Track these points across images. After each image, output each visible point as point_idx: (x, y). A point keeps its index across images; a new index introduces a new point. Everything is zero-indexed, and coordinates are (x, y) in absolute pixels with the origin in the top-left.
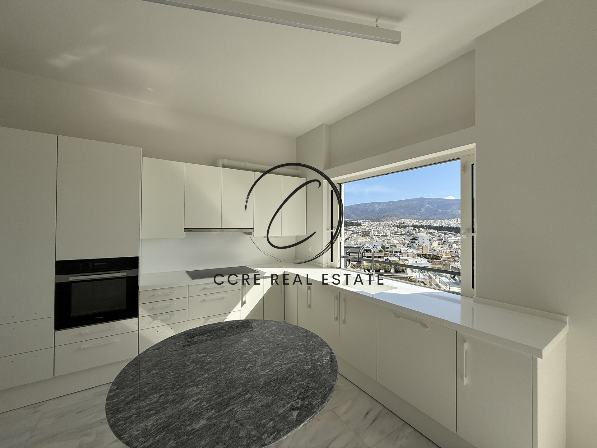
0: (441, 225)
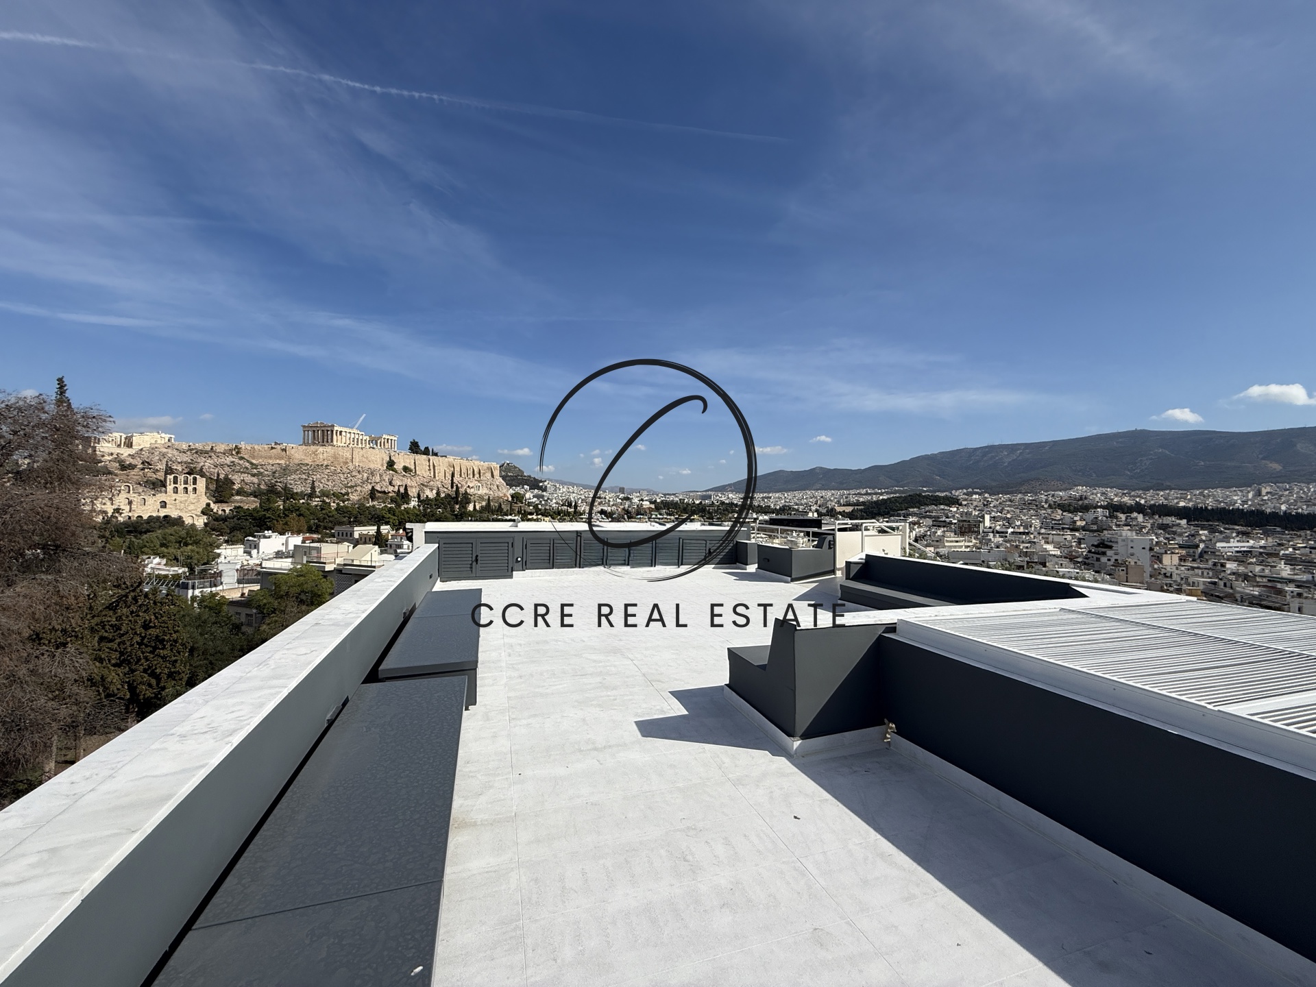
0: (1200, 506)
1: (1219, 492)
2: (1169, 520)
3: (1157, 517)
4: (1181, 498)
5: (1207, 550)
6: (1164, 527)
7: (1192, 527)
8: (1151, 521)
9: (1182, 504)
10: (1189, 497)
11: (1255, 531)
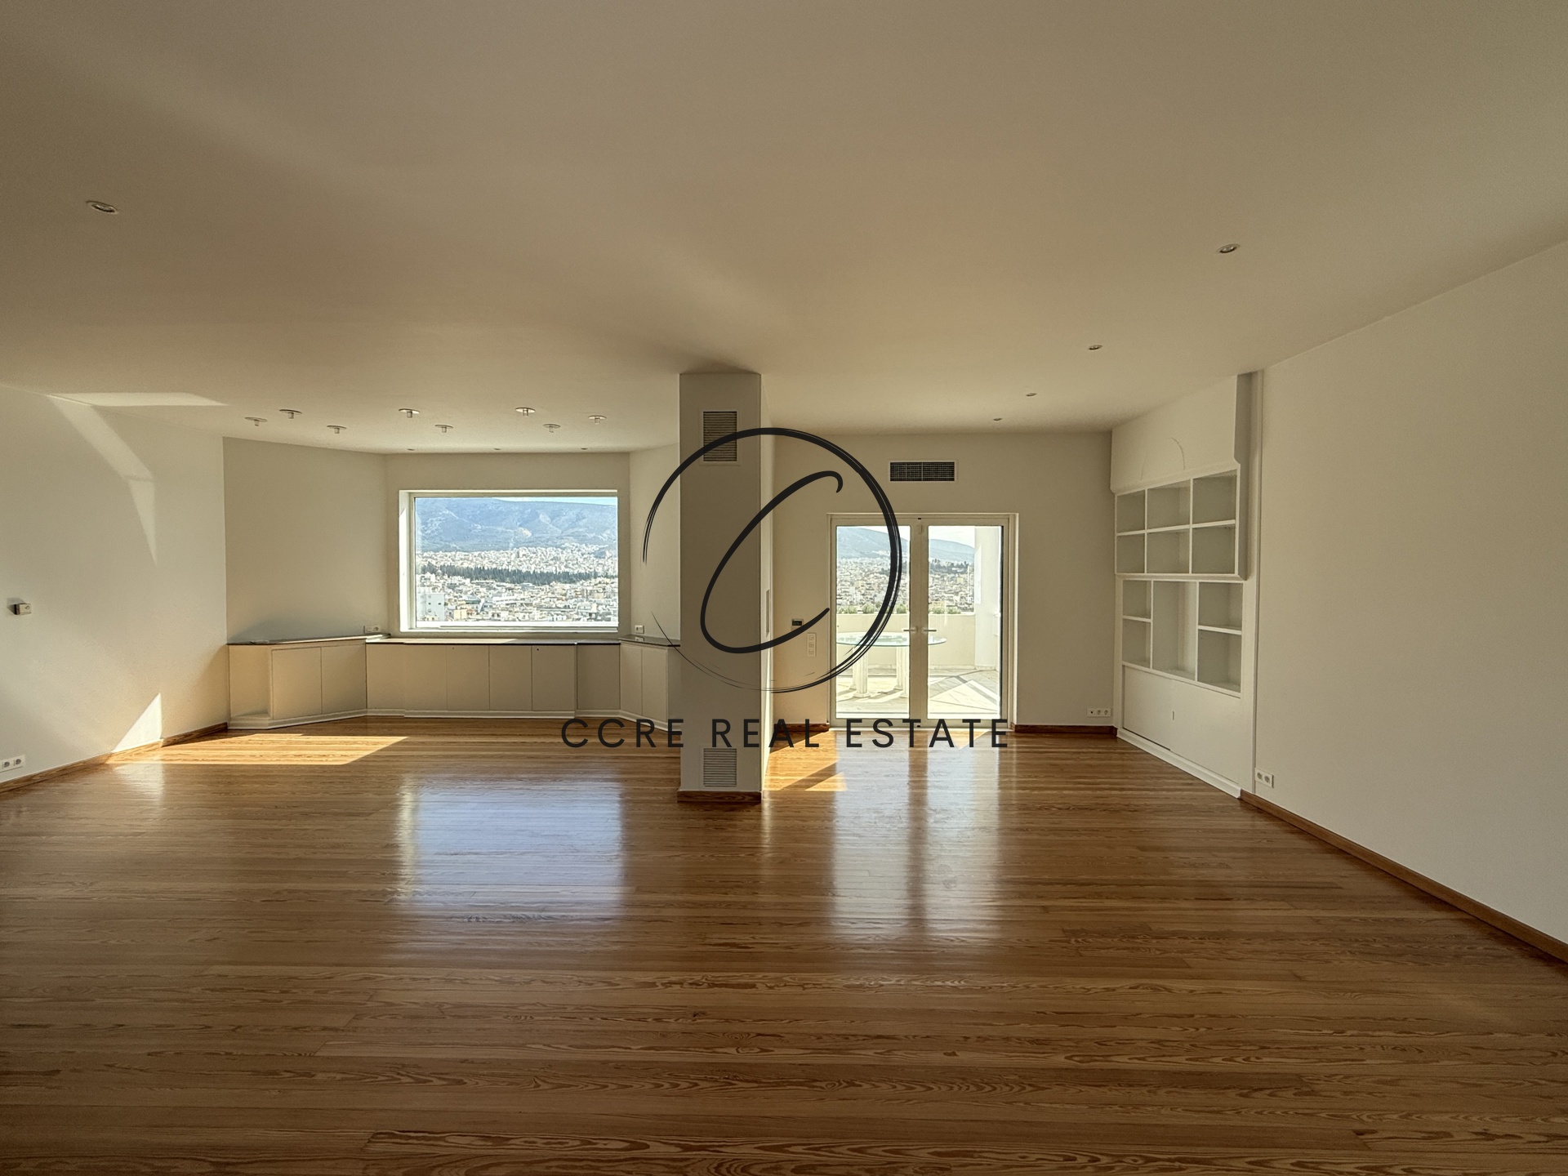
1: (492, 554)
2: (456, 579)
3: (446, 577)
4: (465, 559)
5: (486, 604)
6: (452, 586)
7: (474, 586)
8: (442, 581)
9: (465, 565)
10: (470, 559)
11: (516, 588)
